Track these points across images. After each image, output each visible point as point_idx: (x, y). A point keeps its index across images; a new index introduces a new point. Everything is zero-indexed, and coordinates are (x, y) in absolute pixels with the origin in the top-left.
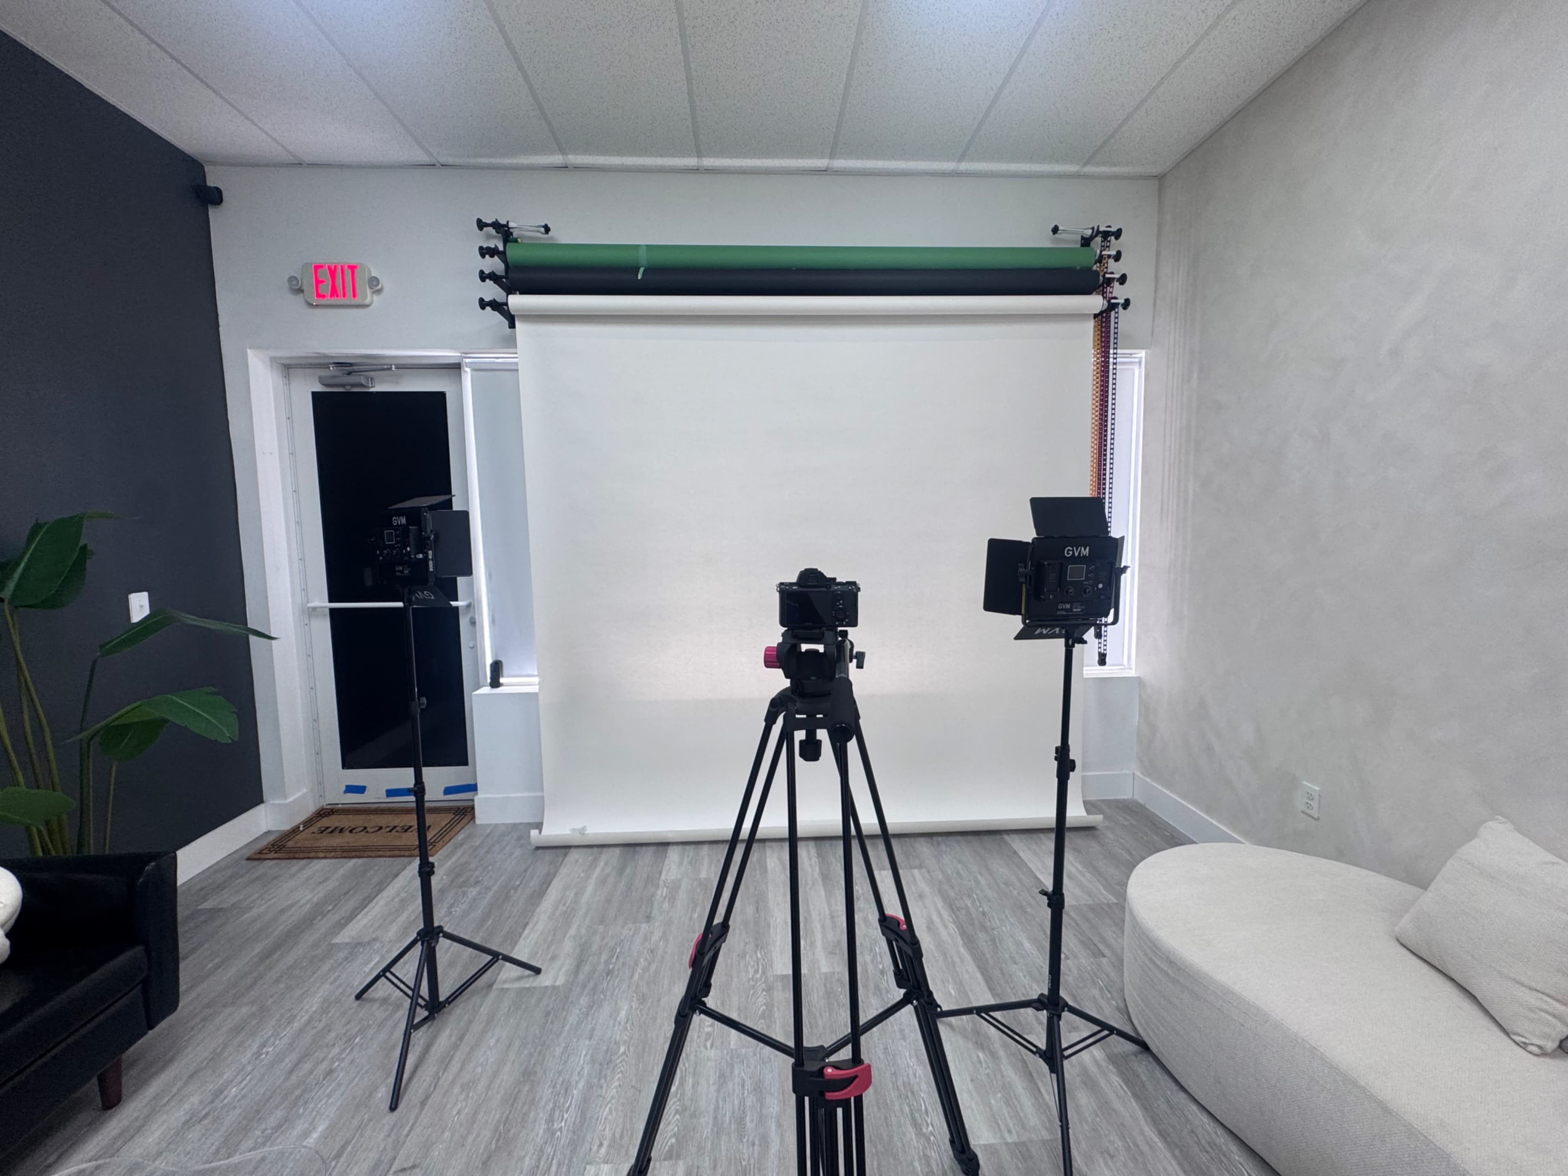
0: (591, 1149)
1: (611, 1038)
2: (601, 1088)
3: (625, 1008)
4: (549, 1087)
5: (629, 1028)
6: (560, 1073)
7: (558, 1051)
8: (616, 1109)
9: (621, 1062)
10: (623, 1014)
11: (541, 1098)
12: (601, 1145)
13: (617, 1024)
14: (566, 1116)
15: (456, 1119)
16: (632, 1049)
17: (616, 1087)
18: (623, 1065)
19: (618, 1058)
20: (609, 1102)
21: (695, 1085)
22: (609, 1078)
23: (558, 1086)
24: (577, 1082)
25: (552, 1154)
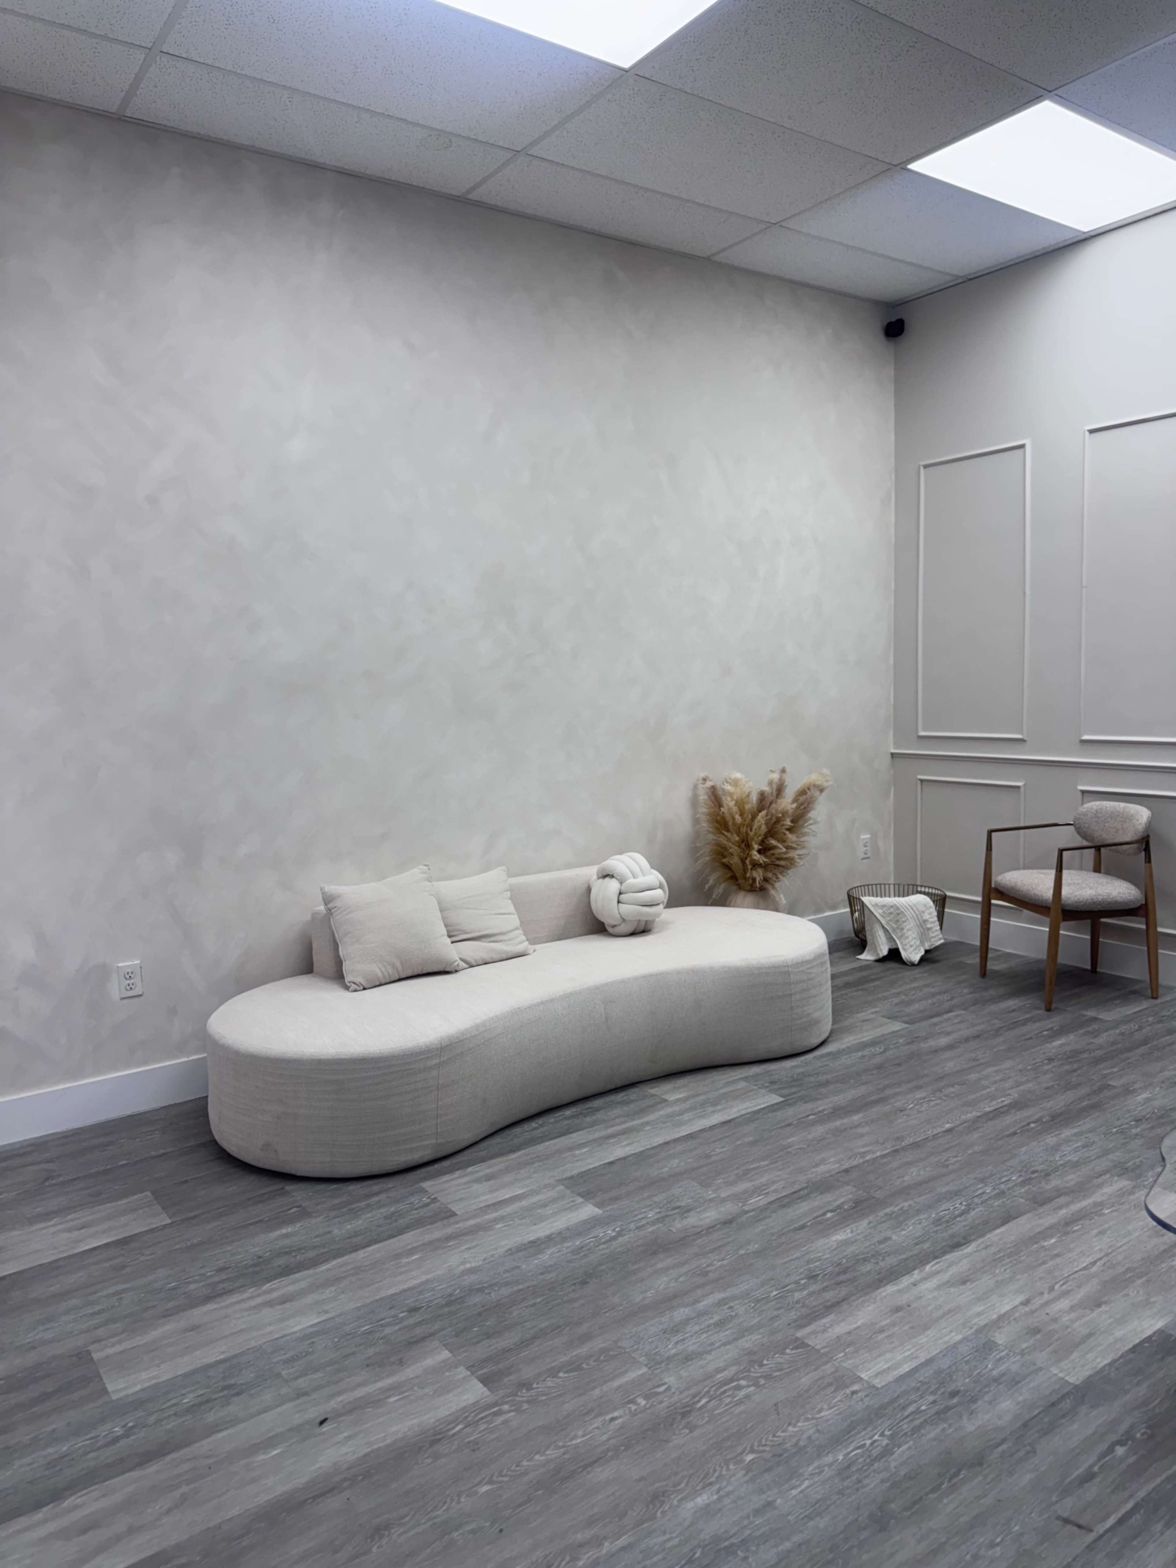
0: (866, 1396)
1: (747, 1482)
2: (809, 1437)
3: (690, 1505)
4: (864, 1487)
5: (717, 1474)
6: (841, 1493)
7: (822, 1522)
8: (813, 1409)
9: (765, 1445)
10: (702, 1500)
11: (882, 1481)
12: (853, 1393)
13: (722, 1493)
14: (868, 1442)
15: (999, 1540)
16: (739, 1449)
17: (795, 1426)
18: (767, 1440)
19: (764, 1451)
20: (813, 1419)
21: (719, 1370)
22: (794, 1440)
23: (854, 1478)
24: (830, 1465)
25: (906, 1421)
